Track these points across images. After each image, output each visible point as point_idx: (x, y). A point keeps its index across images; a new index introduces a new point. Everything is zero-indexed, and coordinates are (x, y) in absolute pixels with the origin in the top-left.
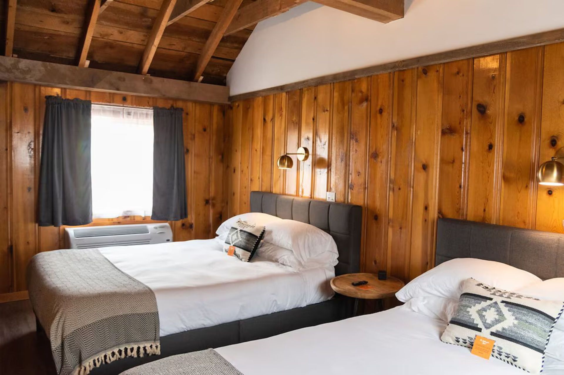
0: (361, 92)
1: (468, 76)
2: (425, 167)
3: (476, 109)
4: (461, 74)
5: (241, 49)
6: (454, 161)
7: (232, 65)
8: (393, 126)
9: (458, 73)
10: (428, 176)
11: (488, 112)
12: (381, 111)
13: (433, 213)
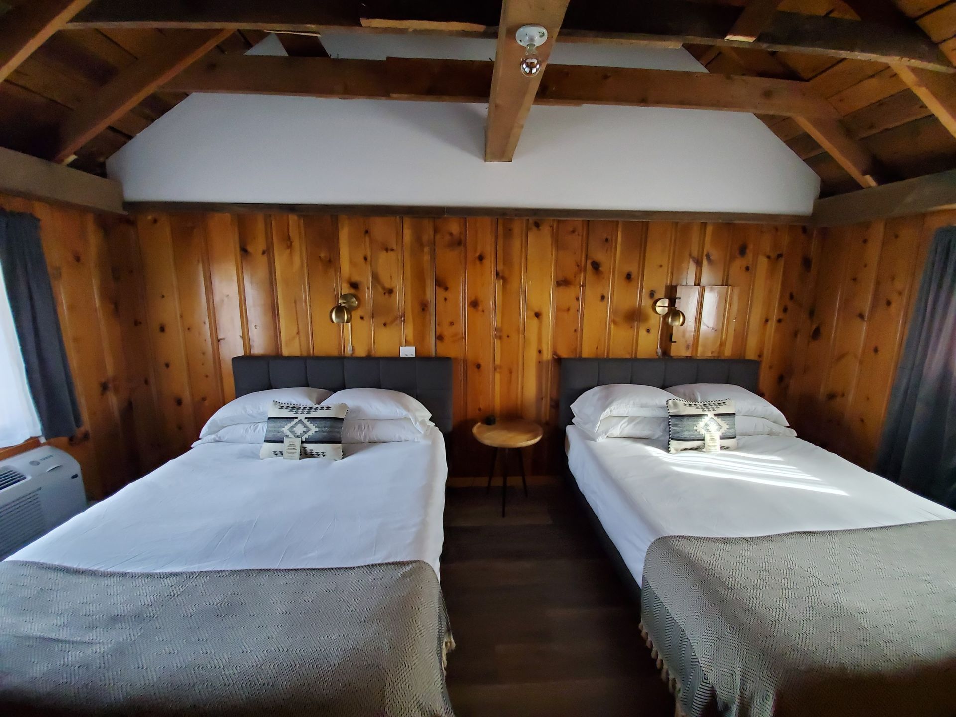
0: (451, 234)
1: (582, 236)
2: (538, 315)
3: (591, 267)
4: (576, 233)
5: (153, 120)
6: (568, 309)
7: (125, 143)
8: (498, 274)
9: (573, 231)
10: (541, 322)
11: (601, 269)
12: (481, 258)
13: (547, 355)
